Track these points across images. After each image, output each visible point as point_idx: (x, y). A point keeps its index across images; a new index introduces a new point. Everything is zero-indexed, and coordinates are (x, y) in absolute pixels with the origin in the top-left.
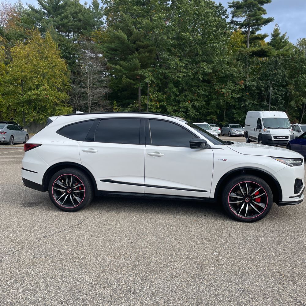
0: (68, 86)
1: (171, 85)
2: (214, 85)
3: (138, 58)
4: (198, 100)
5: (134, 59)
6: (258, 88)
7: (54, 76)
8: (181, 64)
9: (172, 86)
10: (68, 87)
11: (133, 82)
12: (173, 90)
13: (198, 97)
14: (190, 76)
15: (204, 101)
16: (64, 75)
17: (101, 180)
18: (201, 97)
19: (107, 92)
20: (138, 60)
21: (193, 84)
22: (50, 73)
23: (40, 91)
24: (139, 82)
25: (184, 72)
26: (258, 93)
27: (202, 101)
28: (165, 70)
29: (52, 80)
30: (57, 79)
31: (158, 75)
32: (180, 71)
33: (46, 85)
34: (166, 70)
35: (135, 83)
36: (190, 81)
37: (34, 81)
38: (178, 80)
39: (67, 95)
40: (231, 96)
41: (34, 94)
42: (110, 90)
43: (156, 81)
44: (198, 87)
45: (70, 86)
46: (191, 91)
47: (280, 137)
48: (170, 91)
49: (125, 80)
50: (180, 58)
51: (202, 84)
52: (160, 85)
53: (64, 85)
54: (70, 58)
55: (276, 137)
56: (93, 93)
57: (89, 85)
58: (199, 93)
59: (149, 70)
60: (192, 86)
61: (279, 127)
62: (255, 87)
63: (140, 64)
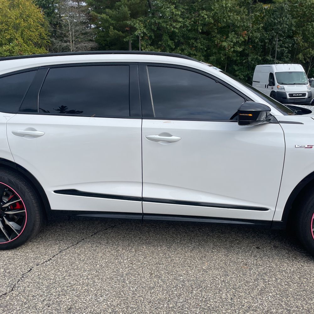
0: (46, 40)
1: (165, 37)
2: (214, 37)
3: (127, 5)
4: (196, 55)
5: (123, 6)
6: (262, 40)
7: (29, 29)
8: (177, 13)
9: (167, 38)
10: (47, 42)
11: (122, 34)
12: (169, 43)
13: (196, 52)
14: (188, 27)
15: (203, 56)
16: (40, 26)
17: (56, 192)
18: (199, 51)
19: (93, 47)
20: (127, 8)
21: (191, 36)
23: (13, 47)
24: (130, 34)
25: (180, 22)
26: (261, 45)
27: (200, 56)
28: (158, 19)
29: (27, 33)
30: (33, 32)
31: (150, 26)
32: (176, 21)
33: (20, 40)
34: (160, 19)
35: (124, 35)
36: (187, 32)
37: (5, 34)
38: (173, 32)
39: (46, 51)
40: (232, 49)
41: (5, 51)
42: (96, 44)
43: (148, 33)
44: (196, 39)
45: (49, 40)
46: (189, 44)
47: (296, 94)
48: (165, 44)
49: (112, 32)
50: (175, 4)
51: (200, 36)
52: (153, 37)
53: (42, 39)
54: (48, 8)
55: (291, 95)
56: (77, 48)
57: (71, 39)
58: (197, 46)
59: (140, 21)
60: (189, 38)
61: (294, 82)
62: (258, 39)
63: (130, 12)
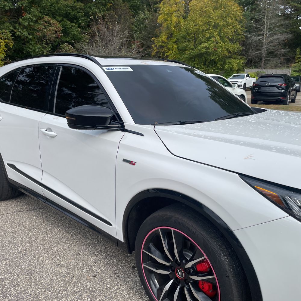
0: (241, 36)
17: (8, 164)
22: (222, 23)
29: (224, 31)
33: (217, 37)
37: (205, 34)
41: (203, 48)
45: (244, 35)
53: (237, 35)
57: (265, 32)
